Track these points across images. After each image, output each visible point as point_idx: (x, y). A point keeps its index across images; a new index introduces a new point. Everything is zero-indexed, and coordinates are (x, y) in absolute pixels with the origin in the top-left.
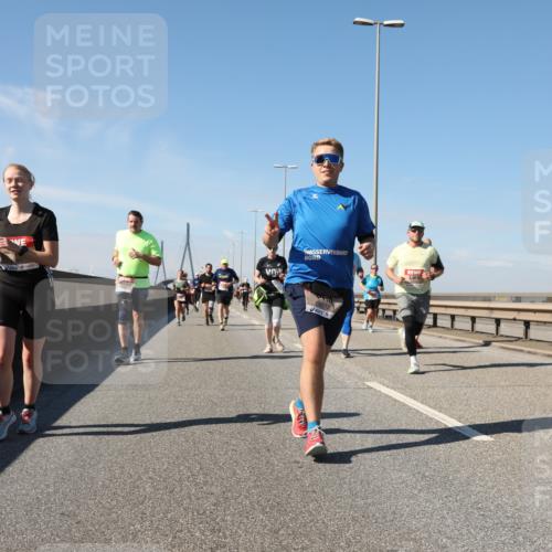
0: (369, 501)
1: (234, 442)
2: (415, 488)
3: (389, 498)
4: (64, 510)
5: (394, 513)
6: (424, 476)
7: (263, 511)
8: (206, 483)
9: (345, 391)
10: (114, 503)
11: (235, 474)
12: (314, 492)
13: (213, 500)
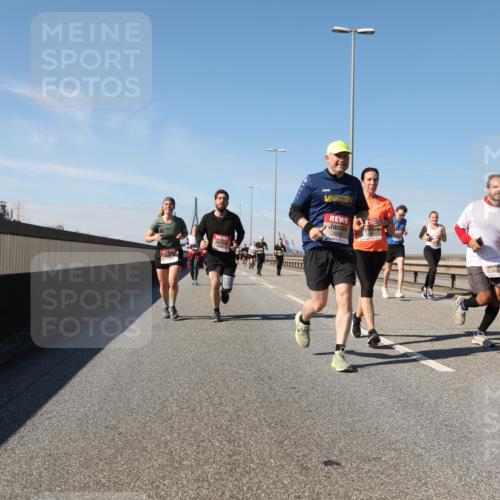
0: (356, 419)
1: (242, 372)
2: (394, 409)
3: (372, 417)
4: (108, 423)
5: (376, 428)
6: (400, 400)
7: (270, 427)
8: (221, 404)
9: (330, 332)
10: (148, 418)
11: (244, 397)
12: (310, 411)
13: (227, 417)
